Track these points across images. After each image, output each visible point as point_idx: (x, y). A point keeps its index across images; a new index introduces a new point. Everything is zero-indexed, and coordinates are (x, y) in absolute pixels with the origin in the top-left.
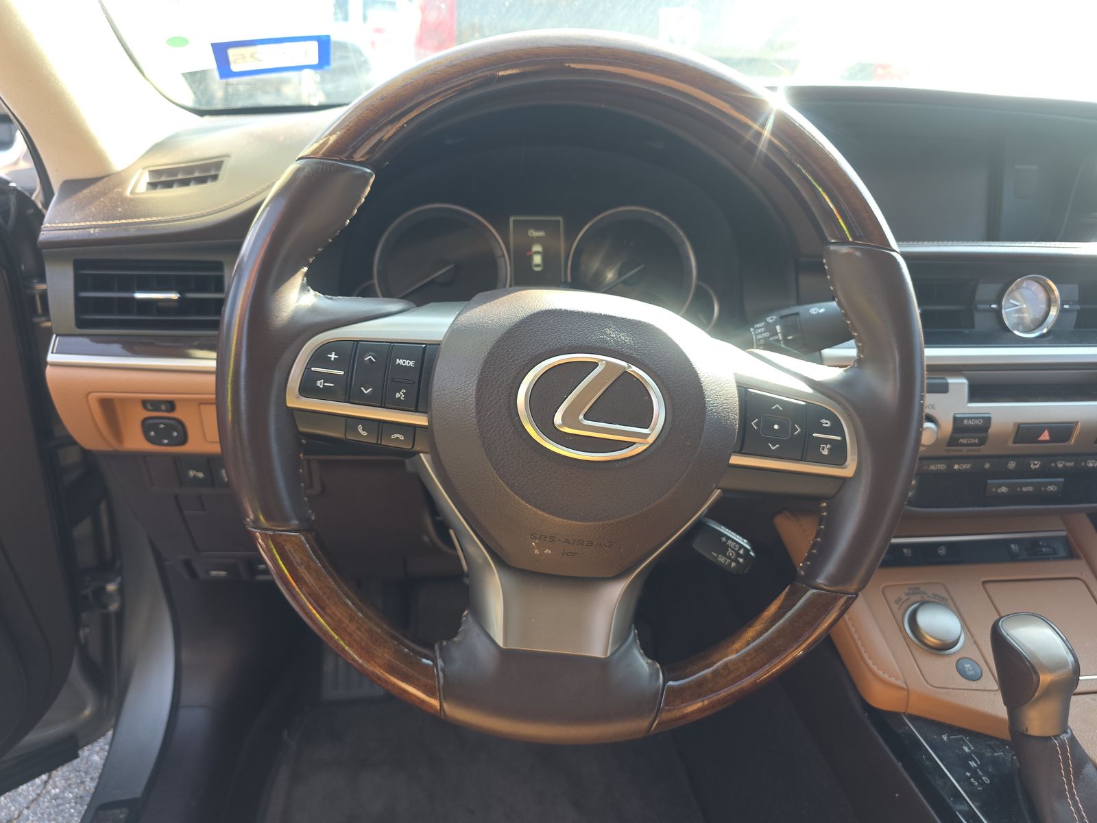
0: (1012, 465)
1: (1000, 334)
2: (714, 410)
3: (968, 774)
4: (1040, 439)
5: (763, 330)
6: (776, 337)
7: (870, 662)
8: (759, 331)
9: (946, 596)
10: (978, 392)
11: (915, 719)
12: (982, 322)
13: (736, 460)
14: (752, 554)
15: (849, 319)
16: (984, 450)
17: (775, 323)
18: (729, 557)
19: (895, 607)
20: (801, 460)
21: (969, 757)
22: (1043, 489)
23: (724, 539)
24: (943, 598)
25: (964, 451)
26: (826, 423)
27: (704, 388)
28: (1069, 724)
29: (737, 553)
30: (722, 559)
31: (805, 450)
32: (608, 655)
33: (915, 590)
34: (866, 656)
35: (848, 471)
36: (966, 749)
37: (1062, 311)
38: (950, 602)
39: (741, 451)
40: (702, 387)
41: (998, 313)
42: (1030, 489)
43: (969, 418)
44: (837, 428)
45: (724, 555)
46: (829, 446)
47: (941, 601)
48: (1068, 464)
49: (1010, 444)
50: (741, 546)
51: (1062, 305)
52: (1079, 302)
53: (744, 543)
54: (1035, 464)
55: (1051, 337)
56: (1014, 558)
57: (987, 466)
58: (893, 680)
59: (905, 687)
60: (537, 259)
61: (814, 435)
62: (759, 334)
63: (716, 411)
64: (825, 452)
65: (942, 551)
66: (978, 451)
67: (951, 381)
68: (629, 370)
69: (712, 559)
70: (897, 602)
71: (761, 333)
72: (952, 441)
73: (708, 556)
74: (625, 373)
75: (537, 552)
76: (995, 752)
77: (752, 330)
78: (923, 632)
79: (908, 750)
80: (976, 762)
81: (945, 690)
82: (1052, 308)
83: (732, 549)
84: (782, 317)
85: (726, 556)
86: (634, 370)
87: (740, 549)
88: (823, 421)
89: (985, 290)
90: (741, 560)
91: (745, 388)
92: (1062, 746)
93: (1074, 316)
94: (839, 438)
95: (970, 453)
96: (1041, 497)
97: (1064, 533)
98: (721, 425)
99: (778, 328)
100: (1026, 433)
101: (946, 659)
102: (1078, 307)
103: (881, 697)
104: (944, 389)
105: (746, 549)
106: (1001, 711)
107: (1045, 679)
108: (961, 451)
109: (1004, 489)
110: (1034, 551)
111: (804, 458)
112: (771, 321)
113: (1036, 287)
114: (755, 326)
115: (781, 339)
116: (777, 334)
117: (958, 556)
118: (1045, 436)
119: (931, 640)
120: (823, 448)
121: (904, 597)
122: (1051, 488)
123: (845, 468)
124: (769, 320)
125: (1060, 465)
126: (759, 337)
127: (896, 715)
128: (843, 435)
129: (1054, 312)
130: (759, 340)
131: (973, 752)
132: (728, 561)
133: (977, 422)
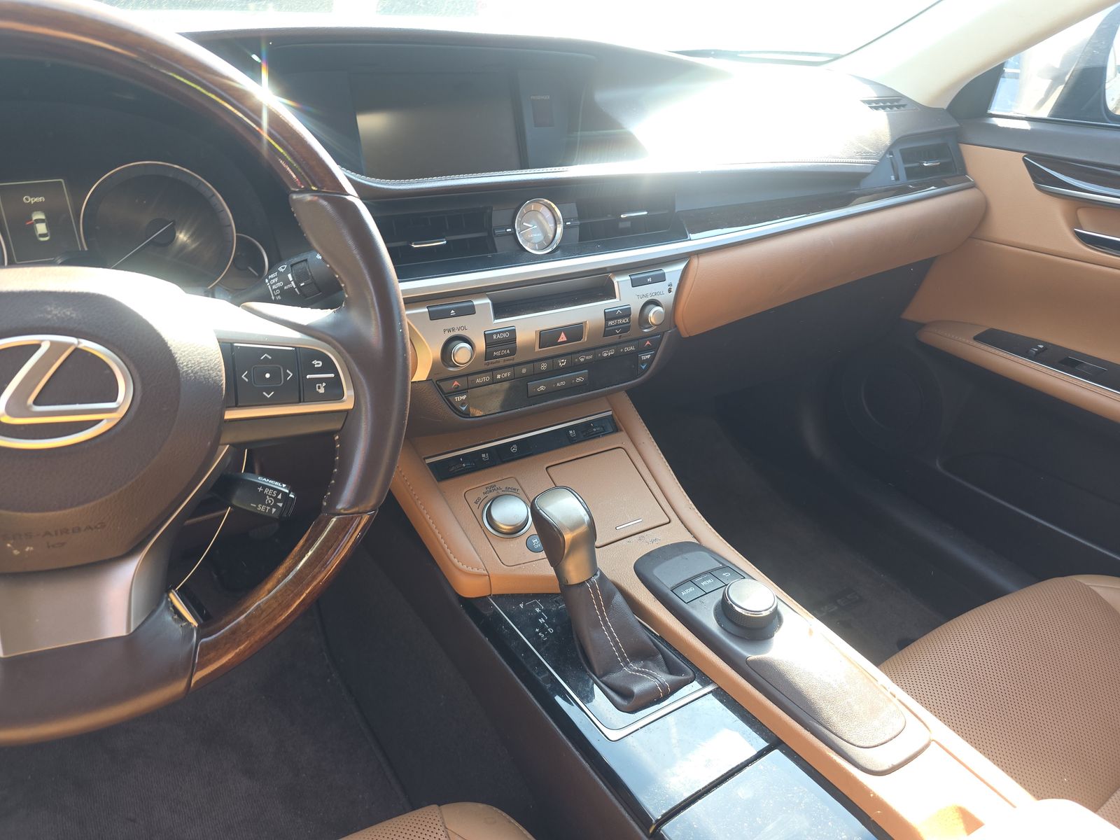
0: (544, 366)
1: (518, 255)
2: (190, 371)
3: (537, 630)
4: (559, 341)
5: (276, 279)
6: (289, 286)
7: (455, 561)
8: (274, 281)
9: (517, 487)
10: (502, 308)
11: (497, 597)
12: (502, 245)
13: (230, 415)
14: (292, 496)
15: (328, 263)
16: (517, 358)
17: (286, 272)
18: (268, 505)
19: (475, 507)
20: (300, 402)
21: (540, 616)
22: (573, 381)
23: (260, 489)
24: (515, 489)
25: (501, 362)
26: (318, 364)
27: (173, 352)
28: (598, 566)
29: (275, 498)
30: (261, 508)
31: (302, 392)
32: (132, 630)
33: (492, 488)
34: (452, 556)
35: (347, 403)
36: (538, 610)
37: (565, 227)
38: (520, 491)
39: (237, 405)
40: (171, 350)
41: (514, 234)
42: (563, 383)
43: (496, 333)
44: (329, 366)
45: (263, 503)
46: (324, 384)
47: (511, 493)
48: (588, 358)
49: (537, 349)
50: (279, 492)
51: (565, 222)
52: (580, 218)
53: (283, 488)
54: (562, 363)
55: (558, 252)
56: (572, 441)
57: (524, 371)
58: (475, 570)
59: (485, 572)
60: (41, 228)
61: (308, 377)
62: (274, 284)
63: (192, 371)
64: (322, 391)
65: (514, 449)
66: (513, 359)
67: (476, 302)
68: (81, 346)
69: (252, 510)
70: (476, 503)
71: (275, 283)
72: (488, 356)
73: (248, 509)
74: (78, 352)
75: (16, 552)
76: (559, 605)
77: (267, 281)
78: (498, 524)
79: (492, 626)
80: (544, 619)
81: (518, 566)
82: (558, 226)
83: (270, 496)
84: (292, 266)
85: (265, 505)
86: (86, 345)
87: (278, 495)
88: (315, 362)
89: (498, 217)
90: (281, 505)
91: (231, 343)
92: (593, 587)
93: (576, 231)
94: (332, 375)
95: (508, 363)
96: (572, 389)
97: (610, 413)
98: (203, 385)
99: (290, 276)
100: (548, 338)
101: (518, 540)
102: (578, 222)
103: (469, 587)
104: (471, 311)
105: (284, 493)
106: (551, 571)
107: (568, 537)
108: (499, 362)
109: (542, 388)
110: (587, 433)
111: (302, 400)
112: (282, 270)
113: (544, 210)
114: (270, 277)
115: (294, 287)
116: (290, 283)
117: (528, 449)
118: (563, 338)
119: (505, 528)
120: (319, 388)
121: (482, 497)
122: (579, 380)
123: (343, 401)
124: (281, 269)
125: (582, 360)
126: (274, 287)
127: (483, 600)
128: (335, 371)
129: (560, 230)
130: (275, 290)
131: (542, 611)
132: (268, 508)
133: (505, 335)
